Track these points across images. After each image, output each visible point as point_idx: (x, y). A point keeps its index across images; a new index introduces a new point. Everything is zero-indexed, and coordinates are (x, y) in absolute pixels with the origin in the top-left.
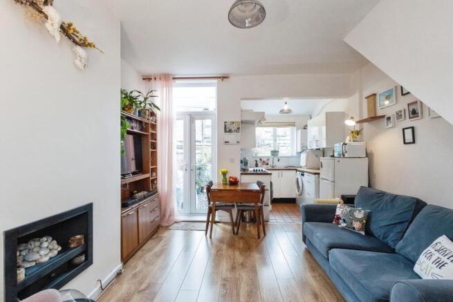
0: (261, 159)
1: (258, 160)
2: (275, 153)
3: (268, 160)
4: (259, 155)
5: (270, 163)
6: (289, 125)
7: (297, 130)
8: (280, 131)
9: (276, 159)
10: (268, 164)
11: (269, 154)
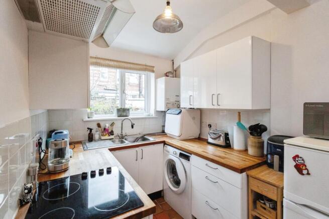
0: (99, 125)
1: (94, 126)
2: (123, 112)
3: (112, 124)
4: (96, 117)
5: (117, 131)
6: (145, 70)
7: (156, 78)
8: (132, 78)
9: (127, 125)
10: (112, 133)
11: (114, 116)
